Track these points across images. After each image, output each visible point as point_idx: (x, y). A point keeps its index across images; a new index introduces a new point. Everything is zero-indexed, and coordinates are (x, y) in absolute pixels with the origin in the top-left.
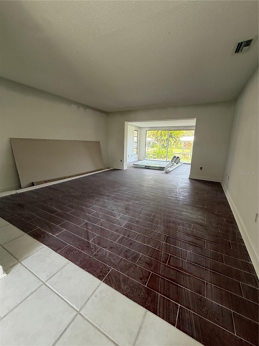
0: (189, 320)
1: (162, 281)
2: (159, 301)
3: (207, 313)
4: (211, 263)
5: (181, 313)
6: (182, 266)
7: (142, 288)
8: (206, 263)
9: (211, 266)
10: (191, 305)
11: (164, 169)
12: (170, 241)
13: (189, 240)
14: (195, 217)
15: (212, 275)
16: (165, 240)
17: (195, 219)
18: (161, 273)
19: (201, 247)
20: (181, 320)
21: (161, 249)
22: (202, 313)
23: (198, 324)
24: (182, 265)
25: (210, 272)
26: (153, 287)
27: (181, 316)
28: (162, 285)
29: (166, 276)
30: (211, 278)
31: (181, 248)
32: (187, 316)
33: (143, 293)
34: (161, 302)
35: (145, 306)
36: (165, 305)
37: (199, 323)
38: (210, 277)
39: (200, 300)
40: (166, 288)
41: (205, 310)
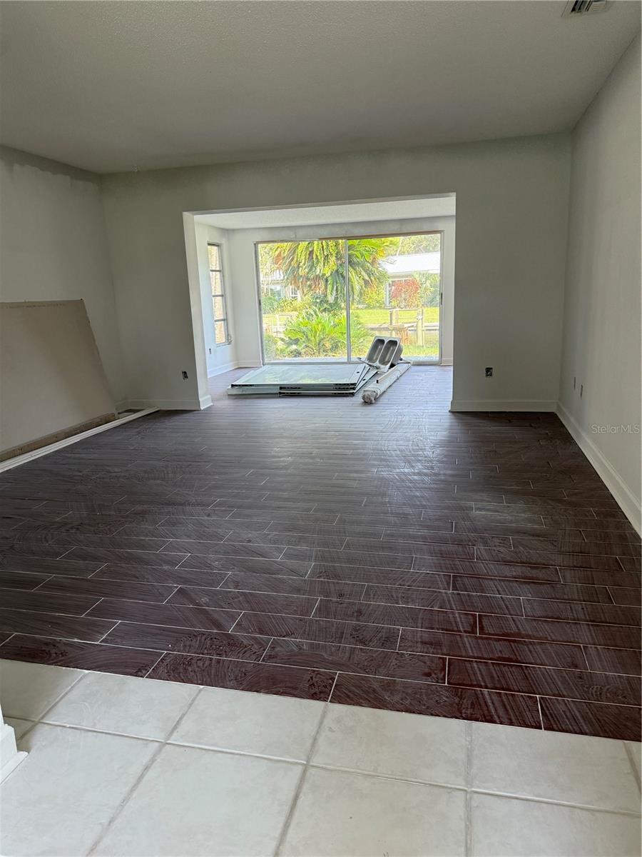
0: (568, 714)
1: (481, 667)
2: (489, 701)
3: (600, 694)
4: (583, 609)
5: (547, 706)
6: (519, 630)
7: (439, 689)
8: (572, 613)
9: (585, 614)
10: (562, 689)
11: (354, 389)
12: (464, 584)
13: (514, 574)
14: (510, 518)
15: (593, 631)
16: (448, 584)
17: (511, 522)
18: (471, 654)
19: (551, 583)
20: (550, 717)
21: (448, 607)
22: (590, 695)
23: (587, 713)
24: (517, 627)
25: (586, 627)
26: (465, 682)
27: (547, 712)
28: (484, 673)
29: (485, 656)
30: (591, 635)
31: (500, 594)
32: (561, 708)
33: (447, 697)
34: (496, 702)
35: (462, 716)
36: (506, 703)
37: (588, 711)
38: (588, 634)
39: (580, 678)
40: (495, 675)
41: (595, 689)
